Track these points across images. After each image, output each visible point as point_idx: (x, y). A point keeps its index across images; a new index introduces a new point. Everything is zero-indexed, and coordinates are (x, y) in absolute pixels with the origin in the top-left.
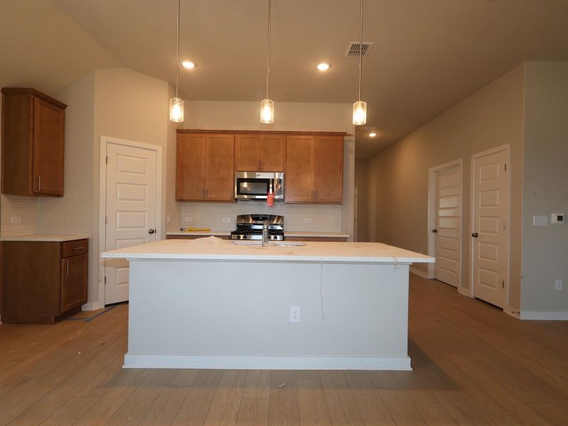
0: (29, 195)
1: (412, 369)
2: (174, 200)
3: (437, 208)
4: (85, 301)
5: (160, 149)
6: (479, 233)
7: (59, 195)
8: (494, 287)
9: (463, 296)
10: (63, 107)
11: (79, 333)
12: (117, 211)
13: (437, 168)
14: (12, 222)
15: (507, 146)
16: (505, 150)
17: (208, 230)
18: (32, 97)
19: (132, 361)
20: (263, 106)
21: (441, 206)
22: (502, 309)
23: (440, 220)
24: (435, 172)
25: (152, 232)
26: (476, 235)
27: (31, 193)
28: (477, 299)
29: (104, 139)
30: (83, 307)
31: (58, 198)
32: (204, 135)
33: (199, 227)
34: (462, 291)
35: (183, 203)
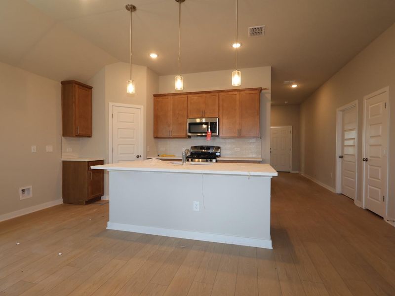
0: (73, 137)
1: (272, 248)
2: (153, 137)
3: (343, 140)
4: (102, 195)
5: (142, 107)
6: (369, 158)
7: (90, 136)
8: (378, 200)
9: (357, 207)
10: (91, 88)
11: (95, 210)
12: (118, 145)
13: (341, 108)
14: (67, 151)
15: (387, 89)
16: (385, 92)
17: (174, 156)
18: (74, 84)
19: (112, 226)
20: (177, 80)
21: (345, 138)
22: (383, 218)
23: (345, 148)
24: (341, 111)
25: (138, 157)
26: (366, 160)
27: (74, 136)
28: (368, 210)
29: (111, 104)
30: (102, 197)
31: (89, 138)
32: (169, 97)
33: (168, 154)
34: (357, 203)
35: (159, 139)
